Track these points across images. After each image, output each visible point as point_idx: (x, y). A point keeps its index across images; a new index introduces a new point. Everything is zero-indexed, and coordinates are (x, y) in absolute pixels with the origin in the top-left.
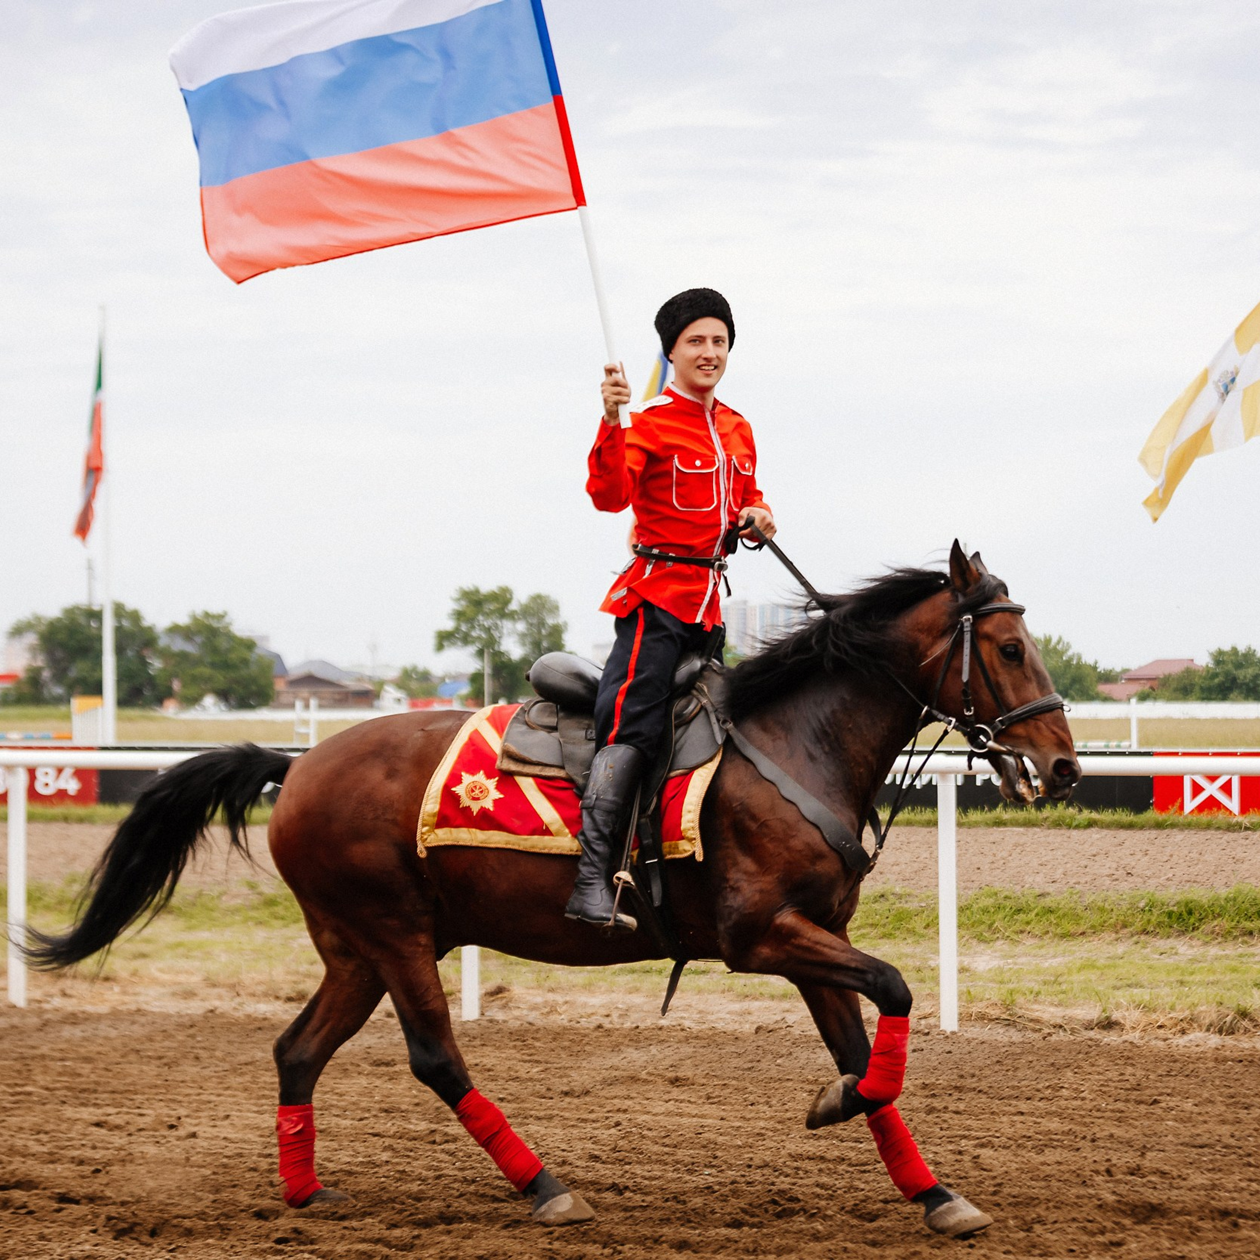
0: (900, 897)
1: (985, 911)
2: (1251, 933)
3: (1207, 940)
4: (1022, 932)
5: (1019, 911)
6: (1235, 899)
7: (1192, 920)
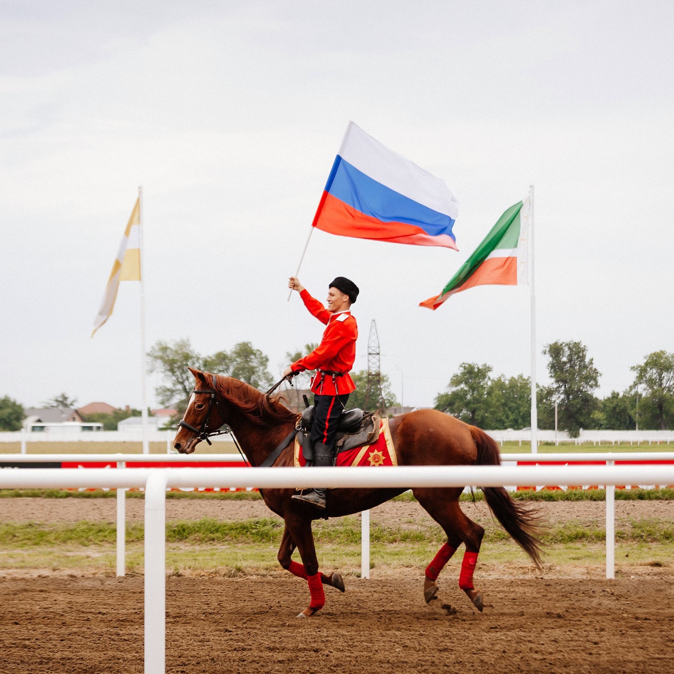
0: (39, 525)
1: (83, 531)
2: (213, 540)
3: (193, 542)
4: (103, 541)
5: (100, 531)
6: (204, 524)
7: (185, 534)
